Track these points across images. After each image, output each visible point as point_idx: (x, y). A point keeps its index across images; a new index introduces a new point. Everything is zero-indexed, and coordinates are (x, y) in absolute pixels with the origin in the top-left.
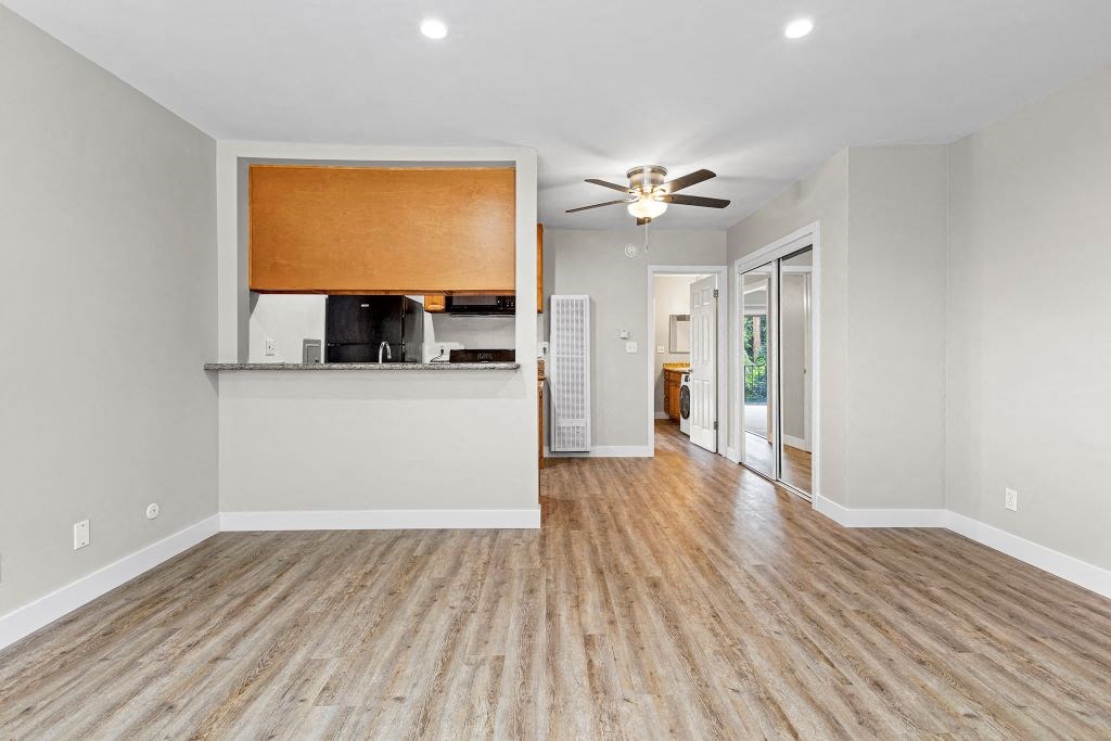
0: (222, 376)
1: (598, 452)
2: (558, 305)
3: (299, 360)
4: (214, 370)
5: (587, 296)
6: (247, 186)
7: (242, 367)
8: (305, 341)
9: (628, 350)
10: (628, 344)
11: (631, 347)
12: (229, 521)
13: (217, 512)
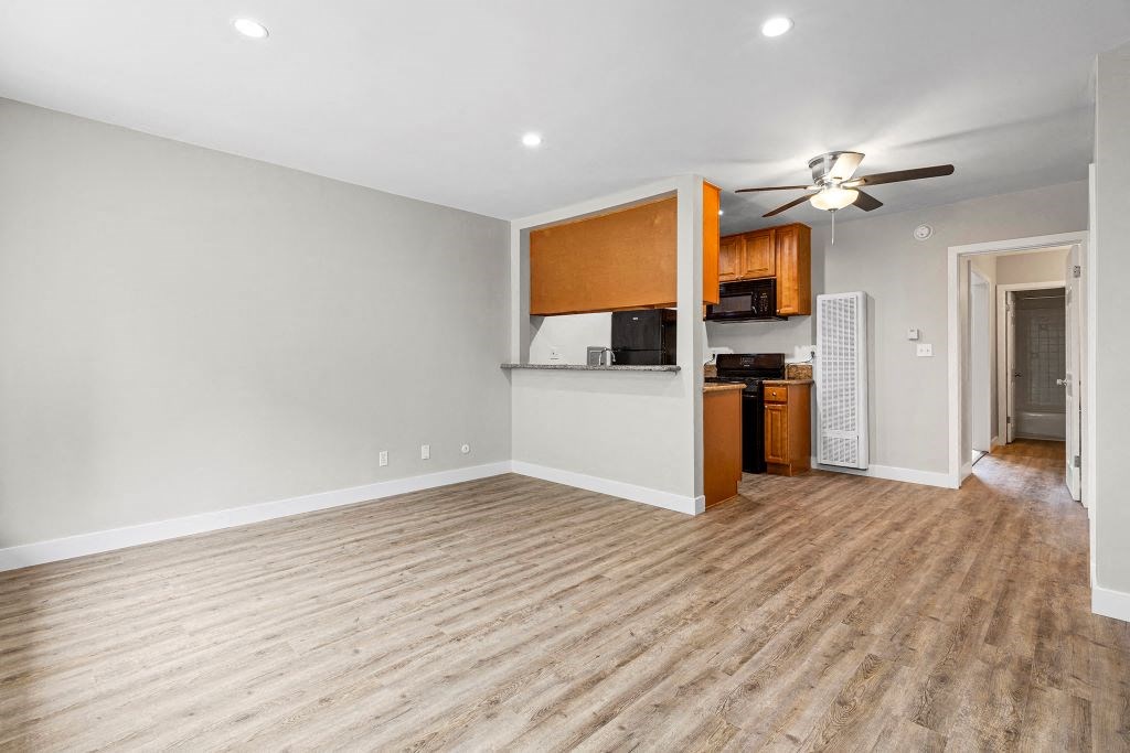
0: (514, 372)
1: (878, 471)
2: (823, 305)
3: (584, 362)
4: (508, 369)
5: (860, 294)
6: (528, 252)
7: (525, 366)
8: (589, 349)
9: (919, 354)
10: (919, 346)
11: (924, 349)
12: (518, 467)
13: (510, 458)
